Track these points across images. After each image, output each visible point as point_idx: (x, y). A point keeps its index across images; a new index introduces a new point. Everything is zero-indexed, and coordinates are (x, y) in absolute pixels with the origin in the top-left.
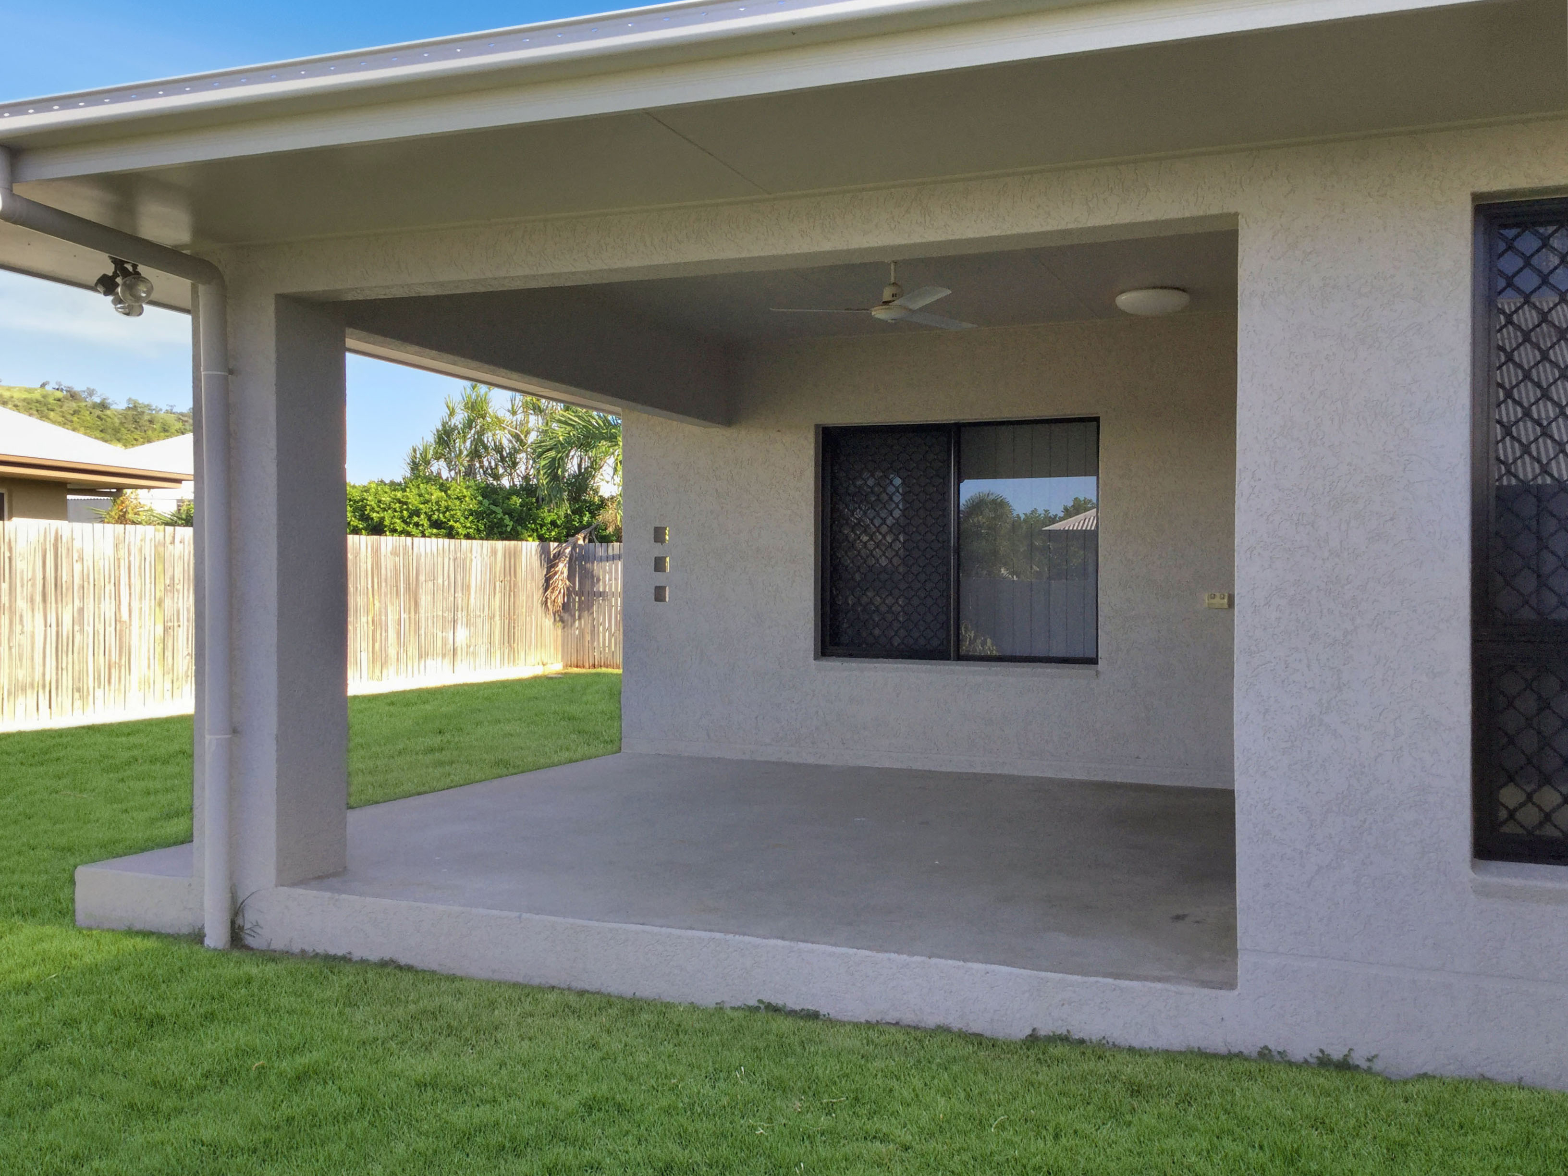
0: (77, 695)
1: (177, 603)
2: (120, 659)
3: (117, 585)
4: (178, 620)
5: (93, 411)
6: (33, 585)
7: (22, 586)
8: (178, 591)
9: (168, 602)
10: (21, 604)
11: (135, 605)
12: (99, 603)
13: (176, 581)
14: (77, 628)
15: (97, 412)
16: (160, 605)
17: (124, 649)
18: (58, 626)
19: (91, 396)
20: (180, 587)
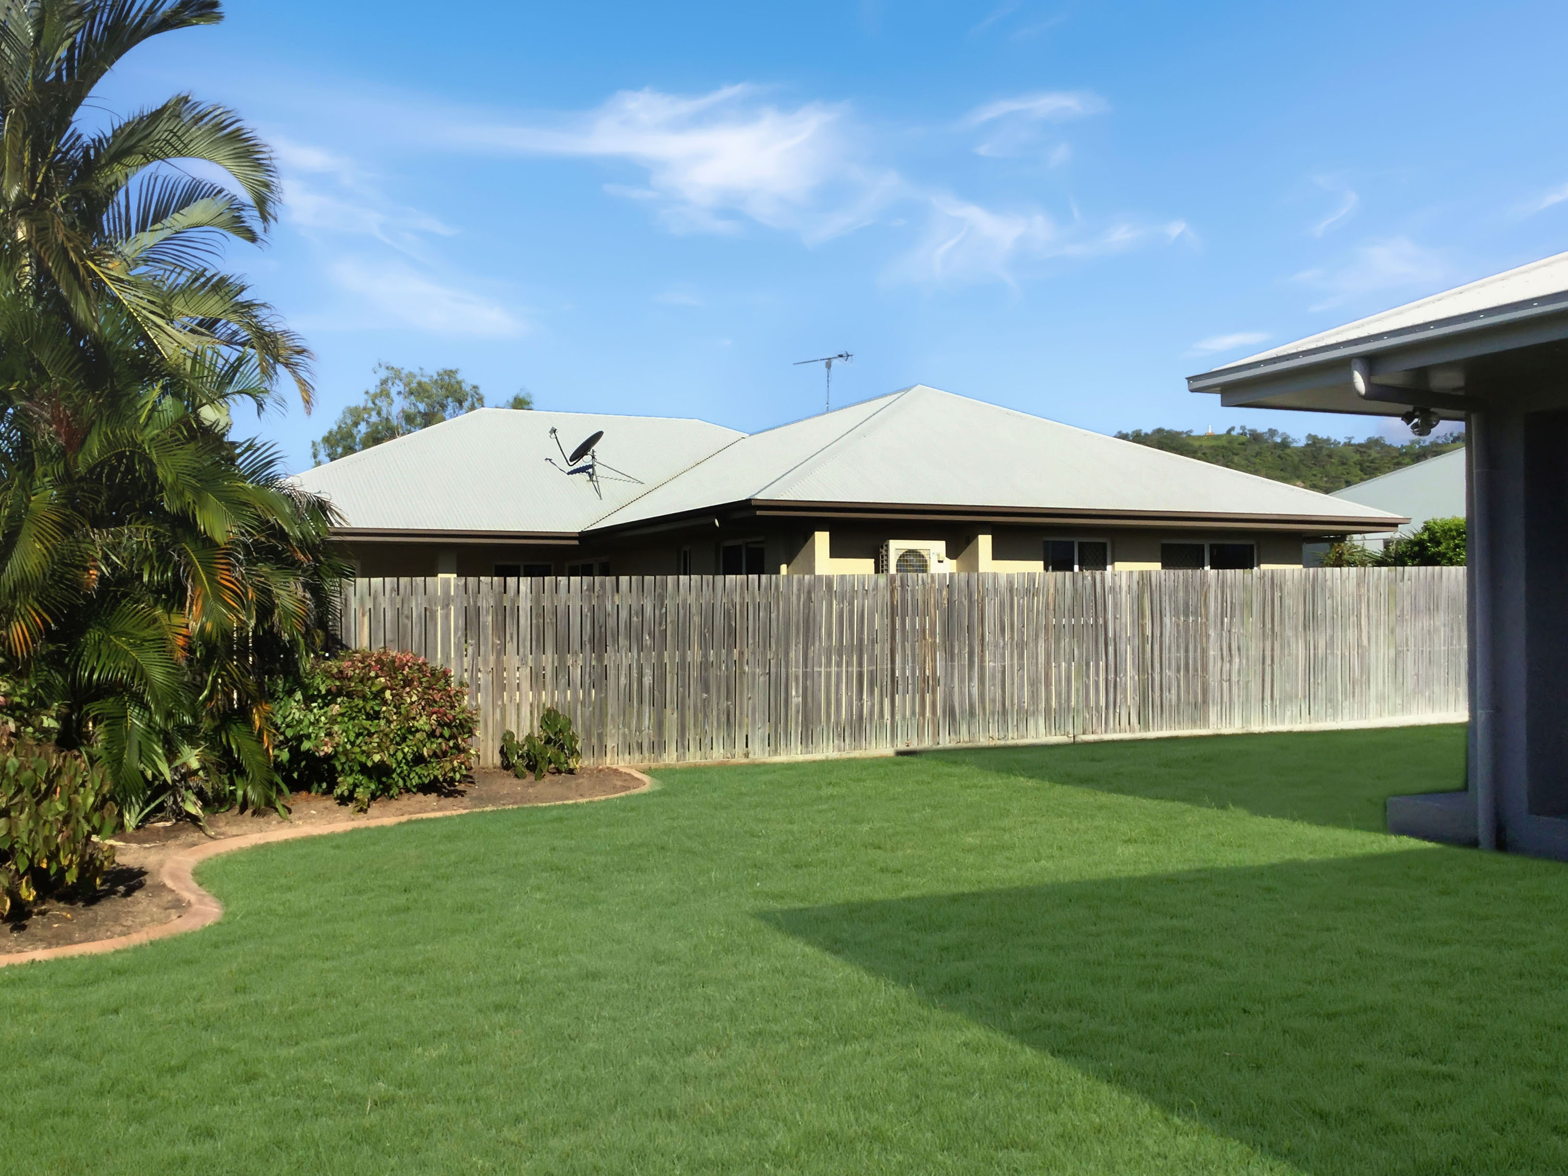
0: (1329, 705)
1: (1406, 631)
2: (1362, 677)
3: (1359, 617)
4: (1407, 646)
5: (1274, 451)
6: (1297, 619)
7: (1289, 618)
8: (1406, 620)
9: (1398, 630)
10: (1289, 633)
11: (1373, 634)
12: (1346, 631)
13: (1405, 612)
14: (1328, 651)
15: (1279, 452)
16: (1392, 633)
17: (1365, 669)
18: (1315, 649)
19: (1272, 437)
20: (1408, 617)
